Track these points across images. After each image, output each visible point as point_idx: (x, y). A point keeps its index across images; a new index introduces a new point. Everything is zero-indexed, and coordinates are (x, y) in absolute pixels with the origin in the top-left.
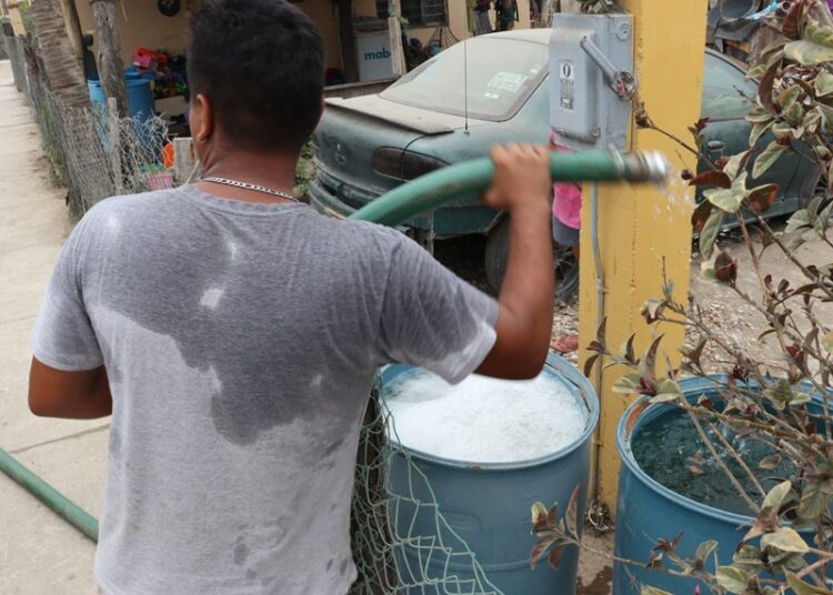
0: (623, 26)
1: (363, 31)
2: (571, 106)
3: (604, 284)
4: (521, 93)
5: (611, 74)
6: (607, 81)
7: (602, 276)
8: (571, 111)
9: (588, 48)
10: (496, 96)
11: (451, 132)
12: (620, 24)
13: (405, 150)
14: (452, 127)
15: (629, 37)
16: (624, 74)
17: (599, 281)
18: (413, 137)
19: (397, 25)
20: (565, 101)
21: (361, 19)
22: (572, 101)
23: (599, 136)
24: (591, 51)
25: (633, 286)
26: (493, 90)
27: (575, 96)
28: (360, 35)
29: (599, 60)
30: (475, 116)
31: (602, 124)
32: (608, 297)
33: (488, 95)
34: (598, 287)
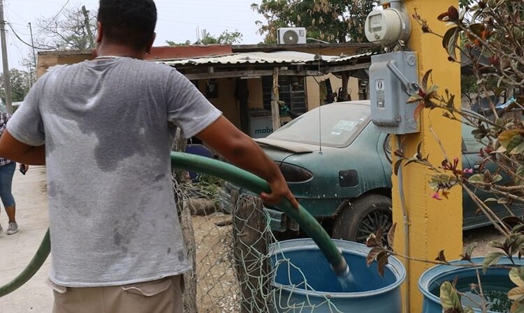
0: (411, 58)
1: (254, 116)
2: (383, 106)
3: (408, 219)
4: (354, 132)
5: (406, 84)
6: (404, 88)
7: (407, 214)
8: (384, 108)
9: (391, 67)
10: (338, 134)
11: (311, 152)
12: (409, 57)
13: (282, 162)
14: (311, 150)
15: (415, 64)
16: (413, 85)
17: (405, 217)
18: (288, 154)
19: (277, 106)
20: (381, 103)
21: (253, 109)
22: (383, 102)
23: (400, 121)
24: (394, 69)
25: (426, 217)
26: (337, 131)
27: (385, 99)
28: (252, 118)
29: (398, 74)
30: (325, 145)
31: (402, 114)
32: (411, 228)
33: (333, 133)
34: (404, 222)
